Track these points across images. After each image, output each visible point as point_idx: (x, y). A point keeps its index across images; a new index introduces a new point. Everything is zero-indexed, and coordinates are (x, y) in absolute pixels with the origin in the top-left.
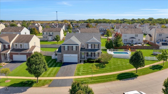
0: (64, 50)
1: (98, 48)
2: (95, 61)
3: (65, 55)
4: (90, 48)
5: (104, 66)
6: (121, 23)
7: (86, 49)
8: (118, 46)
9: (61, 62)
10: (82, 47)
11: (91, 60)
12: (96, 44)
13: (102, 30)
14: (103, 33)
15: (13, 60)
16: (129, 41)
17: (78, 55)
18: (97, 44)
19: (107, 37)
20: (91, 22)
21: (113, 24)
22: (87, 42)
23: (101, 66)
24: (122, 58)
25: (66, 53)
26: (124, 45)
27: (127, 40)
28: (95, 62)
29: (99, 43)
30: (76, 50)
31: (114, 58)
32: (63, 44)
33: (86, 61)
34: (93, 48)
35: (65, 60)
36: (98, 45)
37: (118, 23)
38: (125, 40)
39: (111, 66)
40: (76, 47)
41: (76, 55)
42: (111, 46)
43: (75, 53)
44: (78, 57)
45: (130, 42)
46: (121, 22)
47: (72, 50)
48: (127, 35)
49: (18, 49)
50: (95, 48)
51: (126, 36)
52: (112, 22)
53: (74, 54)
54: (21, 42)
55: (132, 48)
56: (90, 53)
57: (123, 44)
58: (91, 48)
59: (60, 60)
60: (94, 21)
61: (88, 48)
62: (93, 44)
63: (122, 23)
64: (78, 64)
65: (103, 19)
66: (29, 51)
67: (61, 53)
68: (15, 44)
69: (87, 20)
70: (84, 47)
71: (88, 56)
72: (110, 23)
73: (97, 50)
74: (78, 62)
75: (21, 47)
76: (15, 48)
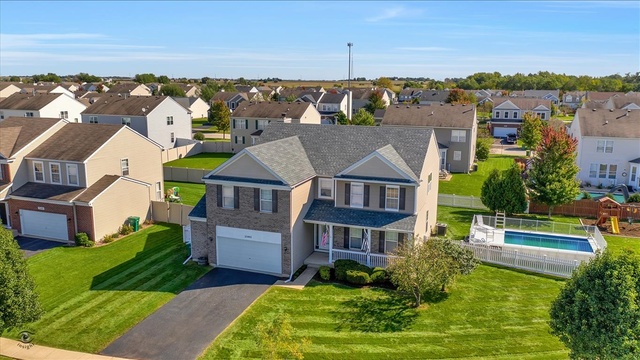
0: (220, 204)
1: (402, 207)
2: (369, 279)
3: (222, 231)
4: (357, 202)
5: (407, 313)
6: (624, 90)
7: (339, 209)
8: (550, 201)
9: (207, 264)
10: (320, 197)
11: (349, 273)
12: (389, 185)
13: (511, 116)
14: (514, 131)
15: (20, 231)
16: (625, 174)
17: (286, 238)
18: (397, 186)
19: (526, 149)
20: (483, 84)
21: (582, 93)
22: (345, 172)
23: (394, 311)
24: (546, 271)
25: (228, 223)
26: (586, 197)
27: (614, 168)
28: (370, 284)
29: (408, 181)
30: (275, 210)
31: (499, 267)
32: (212, 177)
33: (325, 274)
34: (374, 206)
35: (223, 259)
36: (403, 191)
37: (606, 91)
38: (603, 168)
39: (451, 323)
40: (275, 193)
41: (276, 238)
42: (511, 195)
43: (271, 228)
44: (286, 250)
45: (633, 179)
46: (624, 87)
47: (257, 208)
48: (617, 143)
49: (44, 185)
50: (382, 205)
51: (610, 150)
52: (578, 87)
53: (263, 228)
54: (56, 157)
55: (632, 214)
56: (355, 231)
57: (577, 190)
58: (366, 203)
59: (202, 252)
60: (497, 80)
61: (348, 202)
62: (376, 185)
63: (629, 90)
64: (278, 286)
65: (541, 73)
66: (78, 200)
67: (204, 220)
68: (35, 162)
69: (470, 77)
70: (332, 198)
71: (346, 246)
72: (572, 89)
73: (392, 218)
74: (284, 271)
75: (55, 177)
76: (36, 181)
